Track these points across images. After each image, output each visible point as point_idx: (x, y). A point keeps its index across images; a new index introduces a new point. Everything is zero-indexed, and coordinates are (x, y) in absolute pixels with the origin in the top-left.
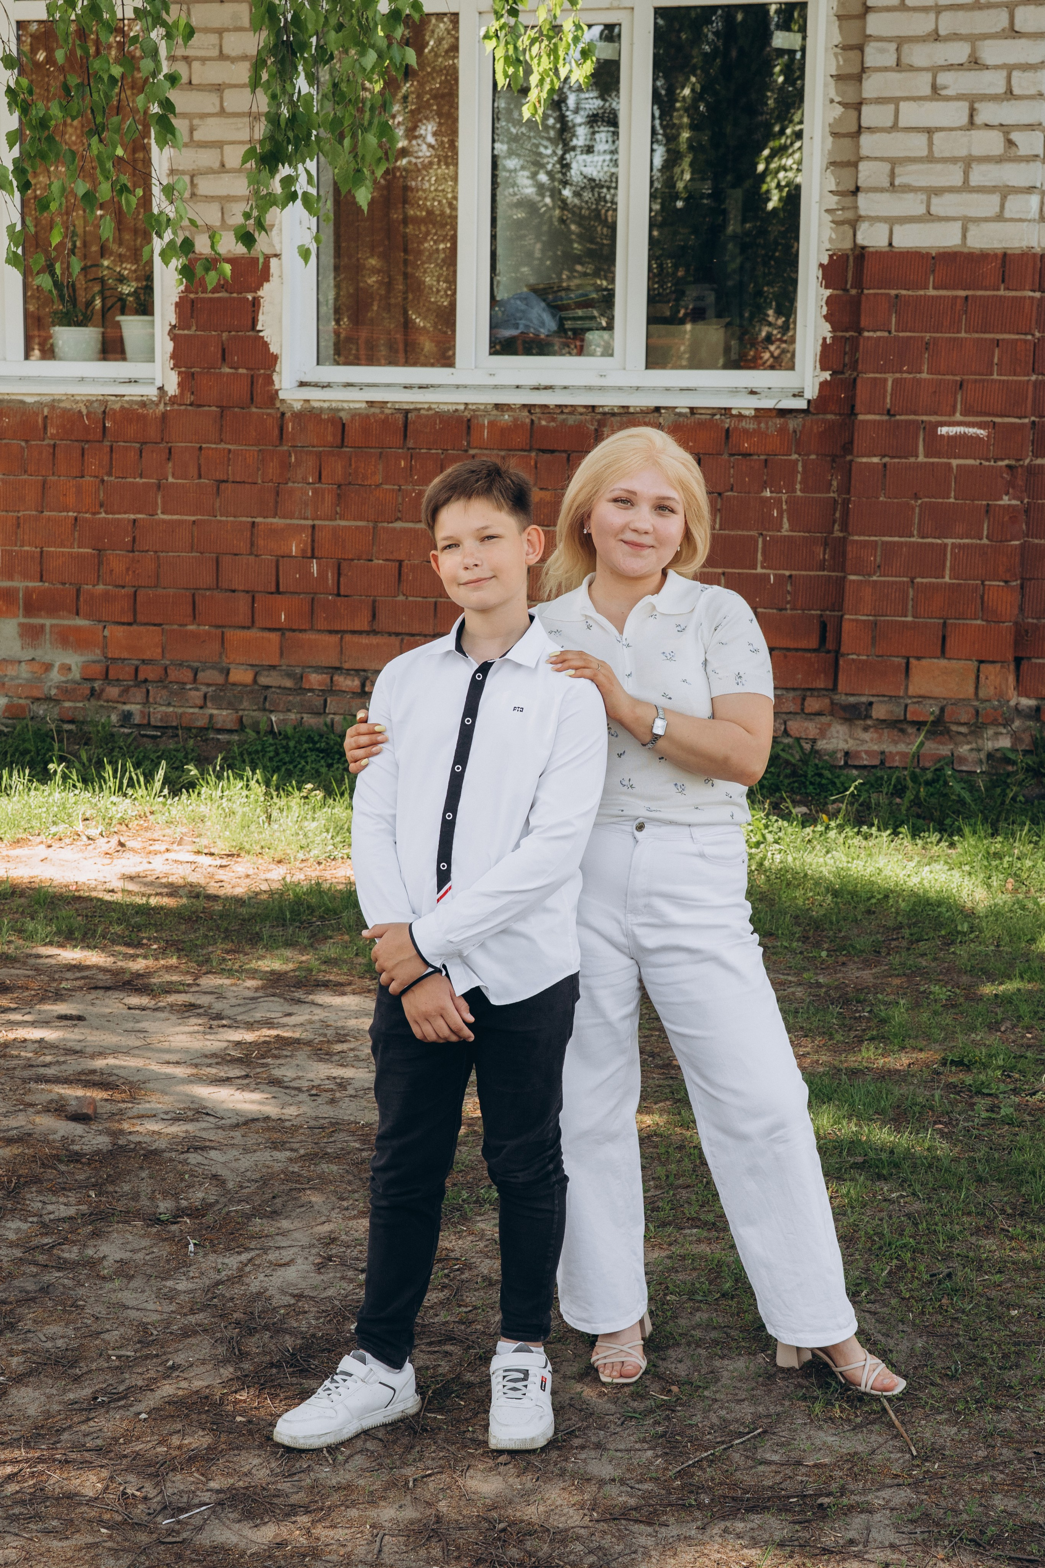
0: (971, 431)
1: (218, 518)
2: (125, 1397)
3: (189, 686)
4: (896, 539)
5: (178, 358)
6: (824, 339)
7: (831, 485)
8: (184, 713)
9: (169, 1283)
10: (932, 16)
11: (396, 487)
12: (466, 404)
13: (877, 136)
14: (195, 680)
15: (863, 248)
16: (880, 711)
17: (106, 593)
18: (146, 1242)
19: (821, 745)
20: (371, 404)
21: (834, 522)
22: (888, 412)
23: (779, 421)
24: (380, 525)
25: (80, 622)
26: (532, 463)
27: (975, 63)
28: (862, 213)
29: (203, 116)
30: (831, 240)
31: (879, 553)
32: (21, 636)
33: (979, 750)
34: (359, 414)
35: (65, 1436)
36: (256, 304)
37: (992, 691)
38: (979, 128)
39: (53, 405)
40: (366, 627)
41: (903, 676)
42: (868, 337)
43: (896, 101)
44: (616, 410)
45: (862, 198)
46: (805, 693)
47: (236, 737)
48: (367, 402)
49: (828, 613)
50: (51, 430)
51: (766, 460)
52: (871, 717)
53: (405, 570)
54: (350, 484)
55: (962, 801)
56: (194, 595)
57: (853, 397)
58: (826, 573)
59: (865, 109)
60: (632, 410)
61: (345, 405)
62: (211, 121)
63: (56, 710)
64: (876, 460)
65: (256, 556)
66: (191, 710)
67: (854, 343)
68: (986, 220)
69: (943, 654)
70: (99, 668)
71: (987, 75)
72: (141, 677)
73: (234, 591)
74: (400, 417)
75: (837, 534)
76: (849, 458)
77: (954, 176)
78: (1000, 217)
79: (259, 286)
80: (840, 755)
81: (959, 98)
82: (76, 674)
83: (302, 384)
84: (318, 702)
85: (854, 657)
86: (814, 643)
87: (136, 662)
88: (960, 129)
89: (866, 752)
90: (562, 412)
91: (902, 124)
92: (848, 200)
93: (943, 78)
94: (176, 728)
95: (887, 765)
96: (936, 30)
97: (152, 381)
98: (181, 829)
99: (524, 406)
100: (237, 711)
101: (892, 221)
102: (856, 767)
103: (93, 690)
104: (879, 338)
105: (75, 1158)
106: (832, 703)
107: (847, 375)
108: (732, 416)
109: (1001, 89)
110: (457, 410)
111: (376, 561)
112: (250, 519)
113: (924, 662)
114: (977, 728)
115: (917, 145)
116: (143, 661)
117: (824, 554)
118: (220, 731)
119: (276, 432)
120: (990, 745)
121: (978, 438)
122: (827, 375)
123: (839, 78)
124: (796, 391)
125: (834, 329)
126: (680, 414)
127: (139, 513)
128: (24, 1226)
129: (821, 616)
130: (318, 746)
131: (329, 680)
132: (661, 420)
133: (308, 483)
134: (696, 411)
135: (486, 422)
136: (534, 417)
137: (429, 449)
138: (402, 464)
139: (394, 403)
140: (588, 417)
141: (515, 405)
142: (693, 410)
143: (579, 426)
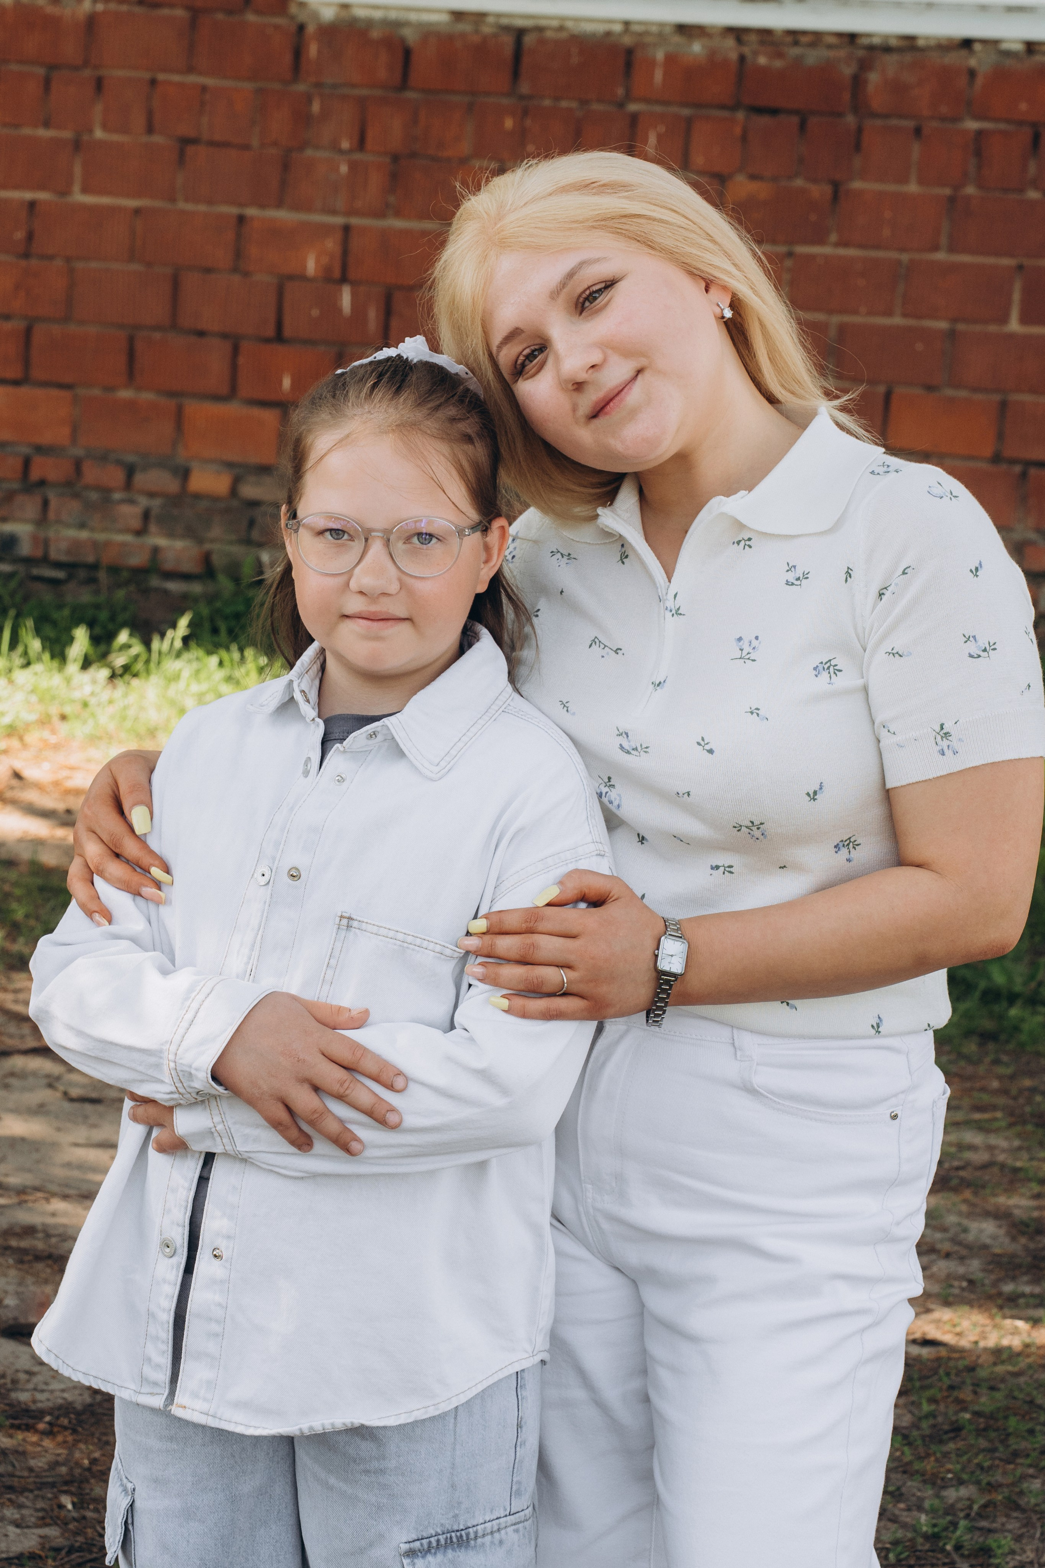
1: (182, 205)
3: (117, 496)
8: (107, 544)
12: (627, 24)
14: (128, 484)
20: (458, 15)
26: (738, 130)
34: (438, 35)
44: (893, 42)
47: (196, 588)
48: (452, 13)
54: (413, 155)
56: (131, 340)
60: (921, 43)
61: (413, 17)
65: (246, 274)
66: (120, 538)
72: (35, 474)
73: (201, 334)
74: (508, 41)
87: (25, 450)
90: (796, 43)
94: (94, 567)
99: (729, 30)
100: (200, 541)
110: (608, 34)
112: (234, 210)
116: (40, 449)
118: (169, 576)
119: (289, 58)
126: (1008, 54)
127: (41, 187)
132: (973, 62)
133: (341, 151)
134: (1037, 48)
135: (660, 55)
136: (746, 50)
137: (557, 99)
138: (509, 123)
139: (499, 15)
140: (842, 53)
141: (713, 27)
142: (1031, 47)
143: (827, 68)
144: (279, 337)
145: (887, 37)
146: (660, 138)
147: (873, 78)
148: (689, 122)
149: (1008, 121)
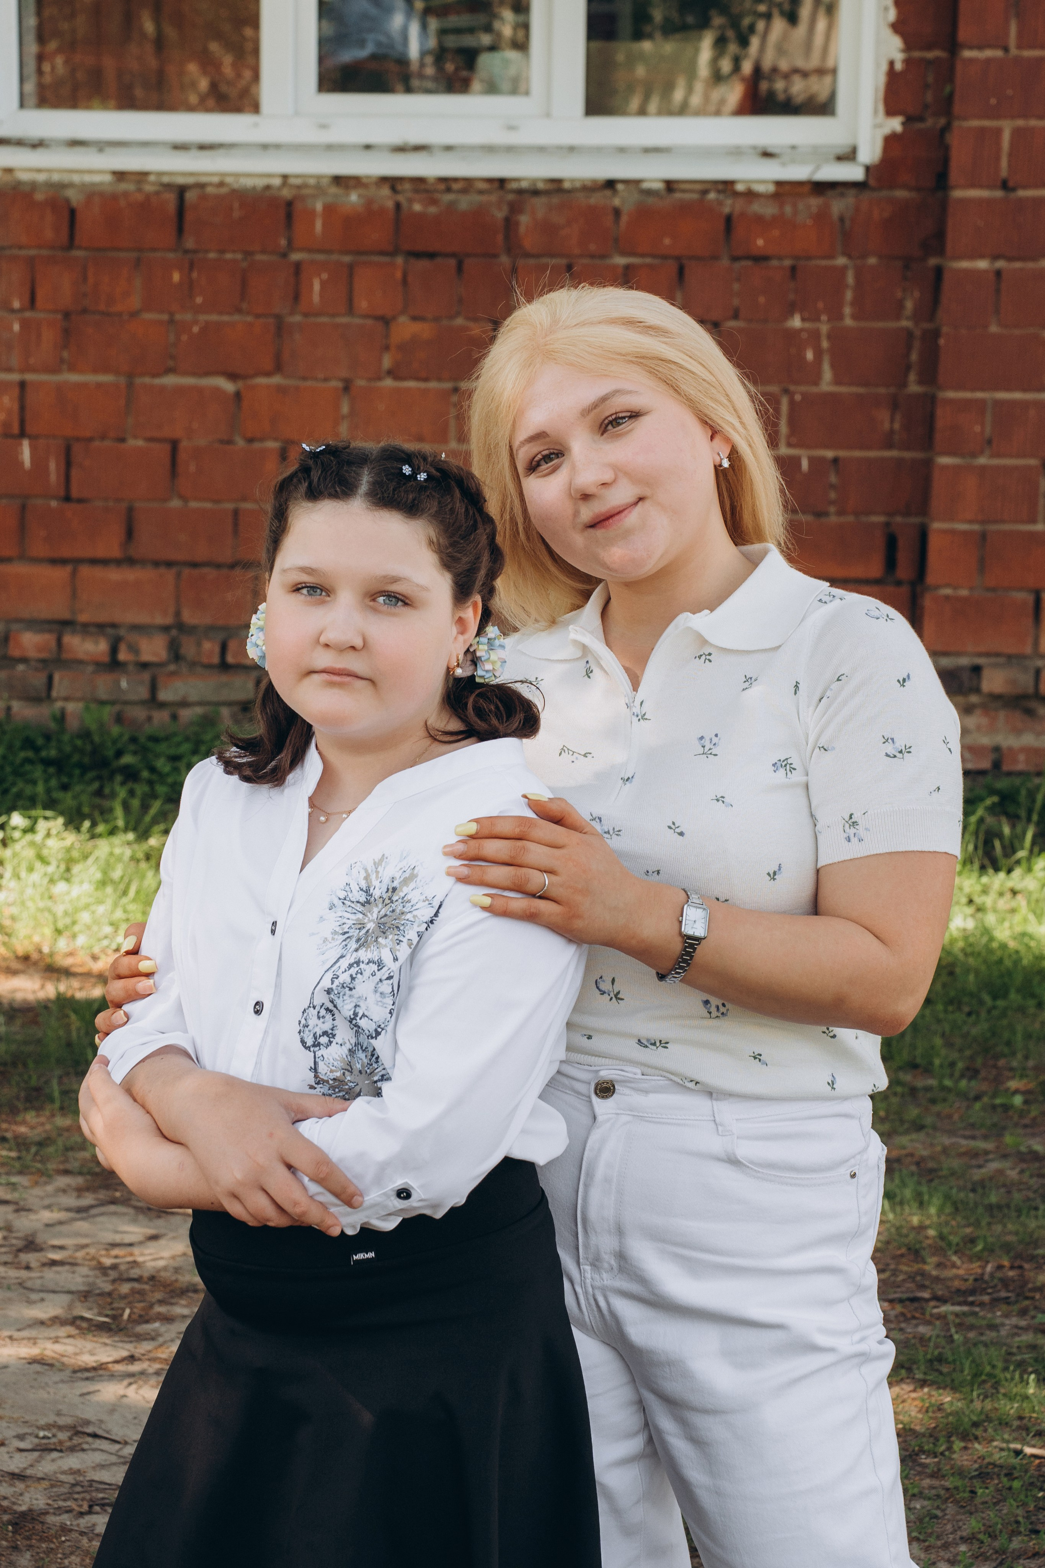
4: (1017, 395)
6: (892, 64)
7: (900, 305)
11: (165, 317)
12: (285, 177)
16: (994, 681)
20: (120, 175)
21: (908, 368)
22: (1005, 185)
23: (815, 202)
24: (139, 381)
26: (399, 275)
31: (989, 418)
34: (101, 194)
40: (116, 552)
41: (1029, 622)
42: (971, 60)
44: (541, 186)
48: (114, 173)
49: (899, 519)
51: (793, 269)
52: (977, 690)
53: (182, 456)
54: (85, 311)
57: (946, 161)
58: (894, 453)
60: (567, 185)
61: (76, 178)
64: (982, 264)
67: (947, 71)
74: (171, 198)
75: (916, 388)
76: (933, 261)
84: (38, 680)
85: (948, 591)
86: (875, 569)
90: (449, 190)
95: (1005, 768)
99: (384, 180)
104: (988, 61)
107: (929, 123)
108: (736, 194)
110: (268, 187)
111: (132, 443)
117: (892, 421)
122: (895, 124)
124: (840, 151)
125: (908, 46)
126: (649, 192)
129: (887, 524)
130: (44, 754)
131: (53, 644)
132: (617, 202)
133: (13, 311)
134: (675, 186)
135: (319, 207)
136: (401, 198)
137: (222, 251)
138: (176, 277)
139: (160, 174)
140: (493, 198)
141: (368, 177)
142: (670, 185)
143: (478, 214)
145: (534, 181)
146: (323, 284)
147: (524, 220)
148: (351, 267)
149: (654, 256)
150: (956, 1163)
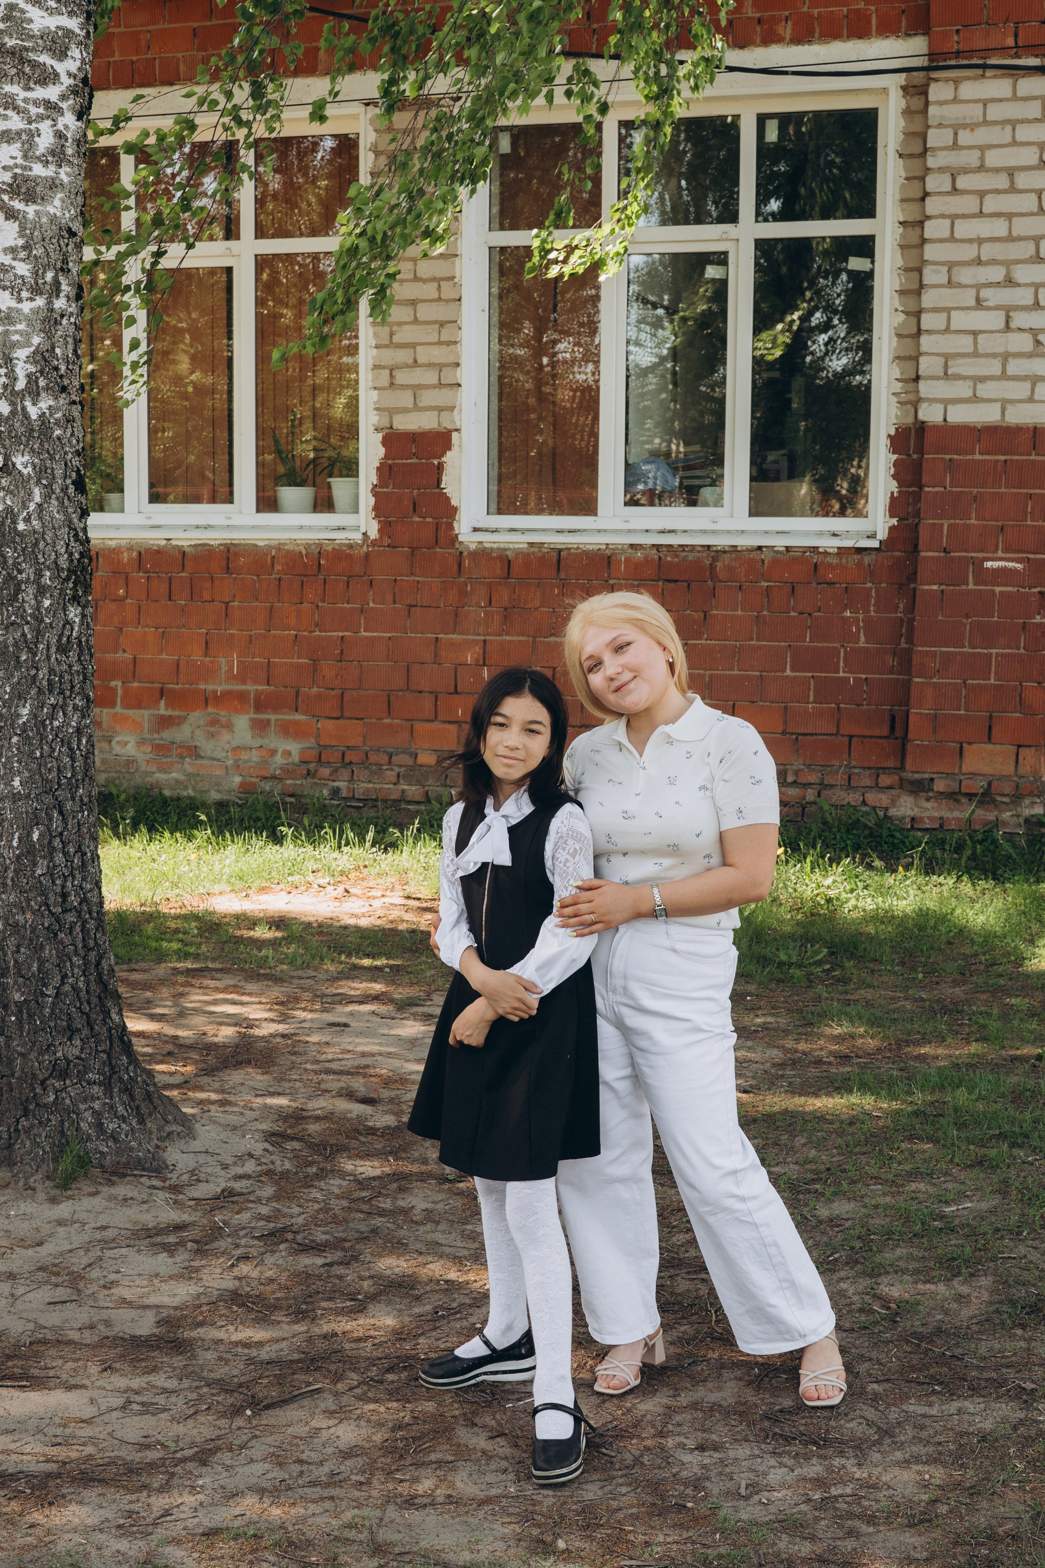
0: (1011, 565)
1: (409, 635)
2: (459, 1312)
3: (385, 767)
4: (952, 649)
5: (378, 510)
6: (892, 493)
7: (896, 606)
8: (381, 789)
9: (469, 1227)
10: (975, 246)
11: (551, 610)
12: (607, 545)
13: (933, 337)
14: (390, 763)
15: (923, 422)
16: (940, 785)
17: (319, 696)
18: (441, 1196)
19: (892, 812)
20: (531, 544)
21: (901, 636)
22: (945, 550)
23: (857, 557)
24: (538, 639)
25: (298, 717)
26: (660, 590)
27: (1010, 282)
28: (922, 395)
29: (401, 324)
30: (897, 416)
31: (938, 660)
32: (252, 728)
33: (1018, 816)
34: (522, 553)
35: (421, 1340)
36: (440, 468)
37: (1029, 769)
38: (1013, 331)
39: (279, 548)
41: (958, 757)
42: (928, 492)
43: (948, 310)
44: (727, 549)
45: (922, 384)
46: (878, 771)
47: (422, 807)
48: (528, 543)
49: (896, 708)
50: (278, 567)
51: (846, 588)
52: (932, 790)
54: (513, 607)
55: (1009, 857)
56: (389, 695)
57: (917, 538)
58: (894, 676)
59: (924, 317)
60: (739, 549)
61: (511, 546)
62: (406, 328)
63: (280, 786)
64: (935, 587)
65: (440, 664)
66: (387, 786)
67: (917, 497)
68: (1020, 401)
69: (990, 740)
70: (314, 753)
71: (1019, 291)
72: (347, 760)
73: (420, 692)
74: (555, 554)
75: (904, 645)
76: (911, 586)
77: (995, 368)
78: (1031, 400)
79: (443, 454)
80: (908, 820)
81: (997, 308)
82: (296, 758)
83: (476, 530)
85: (919, 742)
86: (885, 732)
87: (343, 748)
88: (999, 331)
89: (929, 818)
90: (683, 551)
91: (952, 328)
92: (911, 386)
93: (985, 293)
94: (376, 800)
95: (946, 828)
96: (979, 257)
97: (357, 528)
98: (389, 880)
99: (653, 546)
101: (946, 402)
102: (920, 830)
103: (309, 771)
104: (937, 492)
105: (372, 1131)
106: (901, 779)
107: (909, 521)
108: (819, 553)
109: (1030, 301)
110: (599, 549)
112: (434, 636)
113: (975, 746)
114: (1017, 798)
115: (965, 343)
116: (348, 747)
117: (893, 661)
118: (409, 802)
119: (456, 567)
120: (1027, 812)
121: (1014, 571)
122: (894, 521)
123: (901, 292)
124: (868, 534)
125: (900, 486)
126: (778, 552)
127: (346, 631)
128: (345, 1183)
129: (891, 710)
132: (762, 556)
133: (481, 607)
134: (790, 549)
135: (623, 558)
136: (661, 554)
137: (577, 579)
138: (556, 591)
139: (549, 544)
140: (704, 554)
141: (646, 545)
142: (788, 549)
143: (698, 561)
144: (456, 692)
145: (724, 546)
147: (719, 565)
149: (780, 582)
150: (883, 1002)
